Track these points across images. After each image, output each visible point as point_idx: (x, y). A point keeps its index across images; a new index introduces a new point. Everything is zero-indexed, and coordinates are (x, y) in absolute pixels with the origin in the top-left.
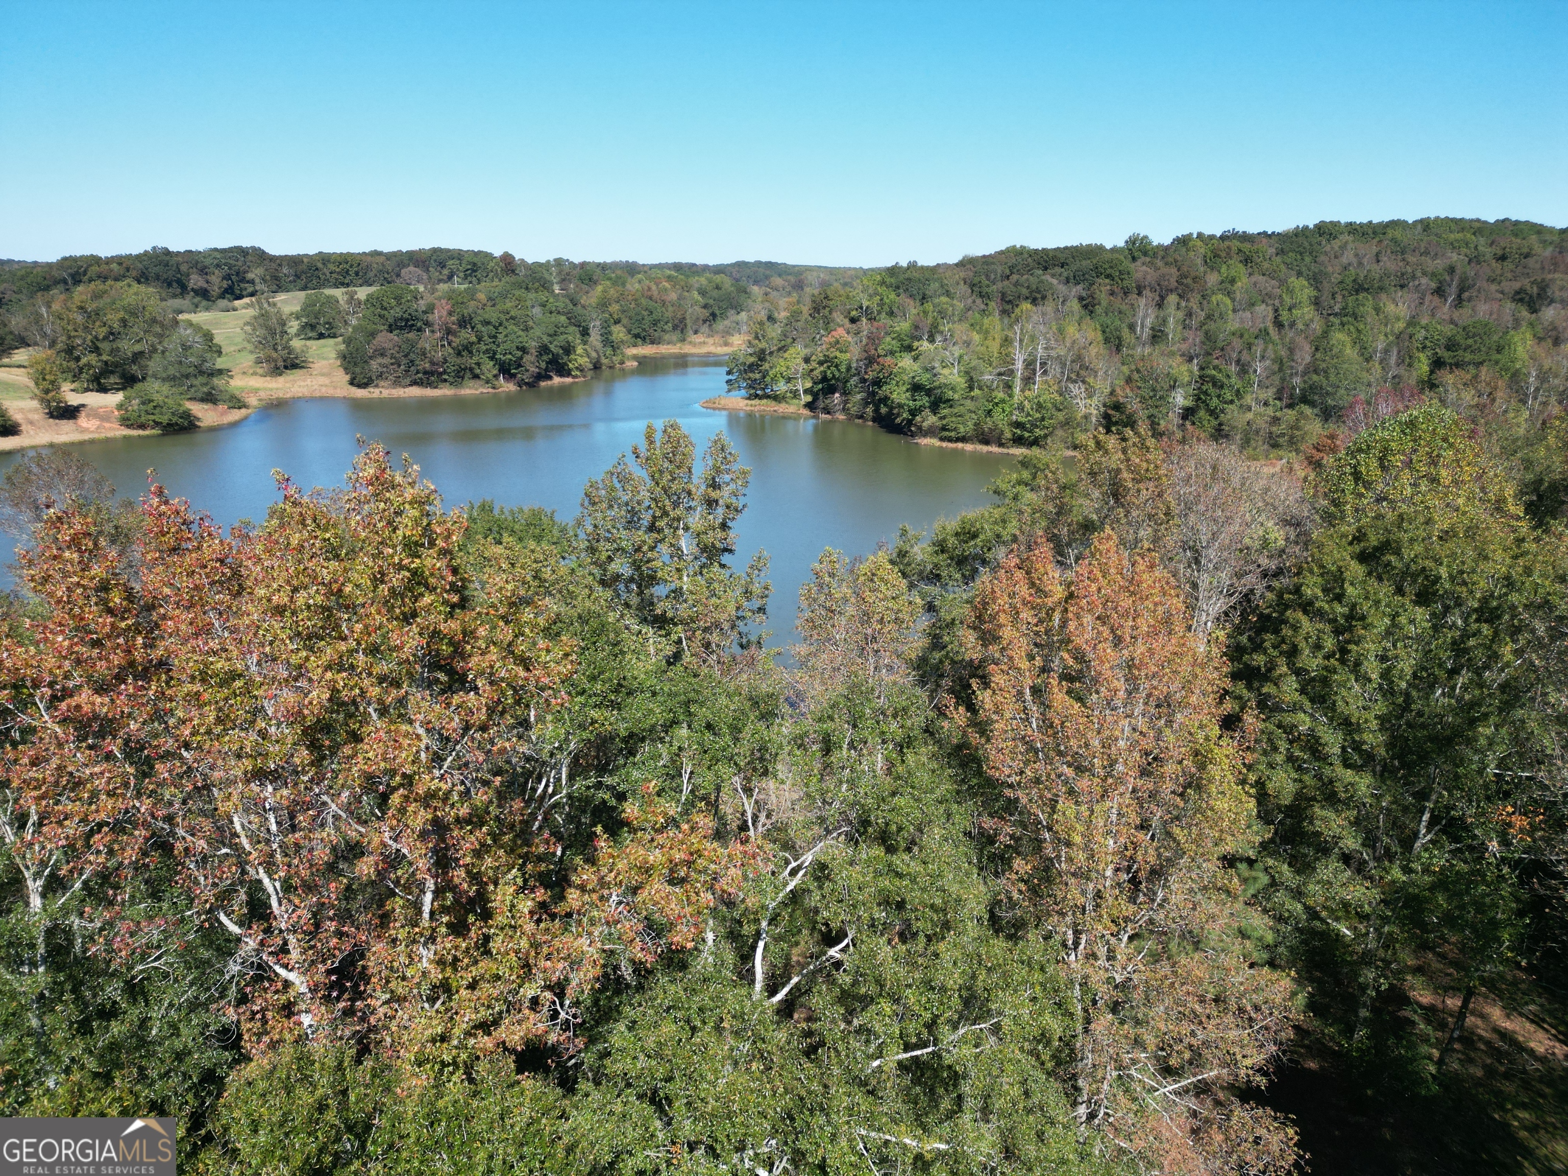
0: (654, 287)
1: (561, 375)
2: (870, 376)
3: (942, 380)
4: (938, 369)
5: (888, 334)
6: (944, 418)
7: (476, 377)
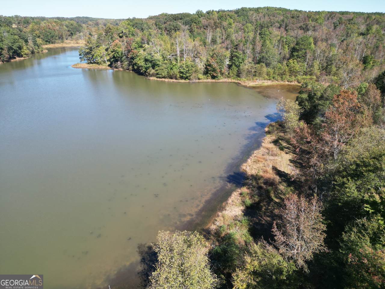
0: (50, 25)
1: (19, 57)
2: (130, 56)
3: (155, 58)
4: (153, 54)
5: (133, 42)
6: (157, 70)
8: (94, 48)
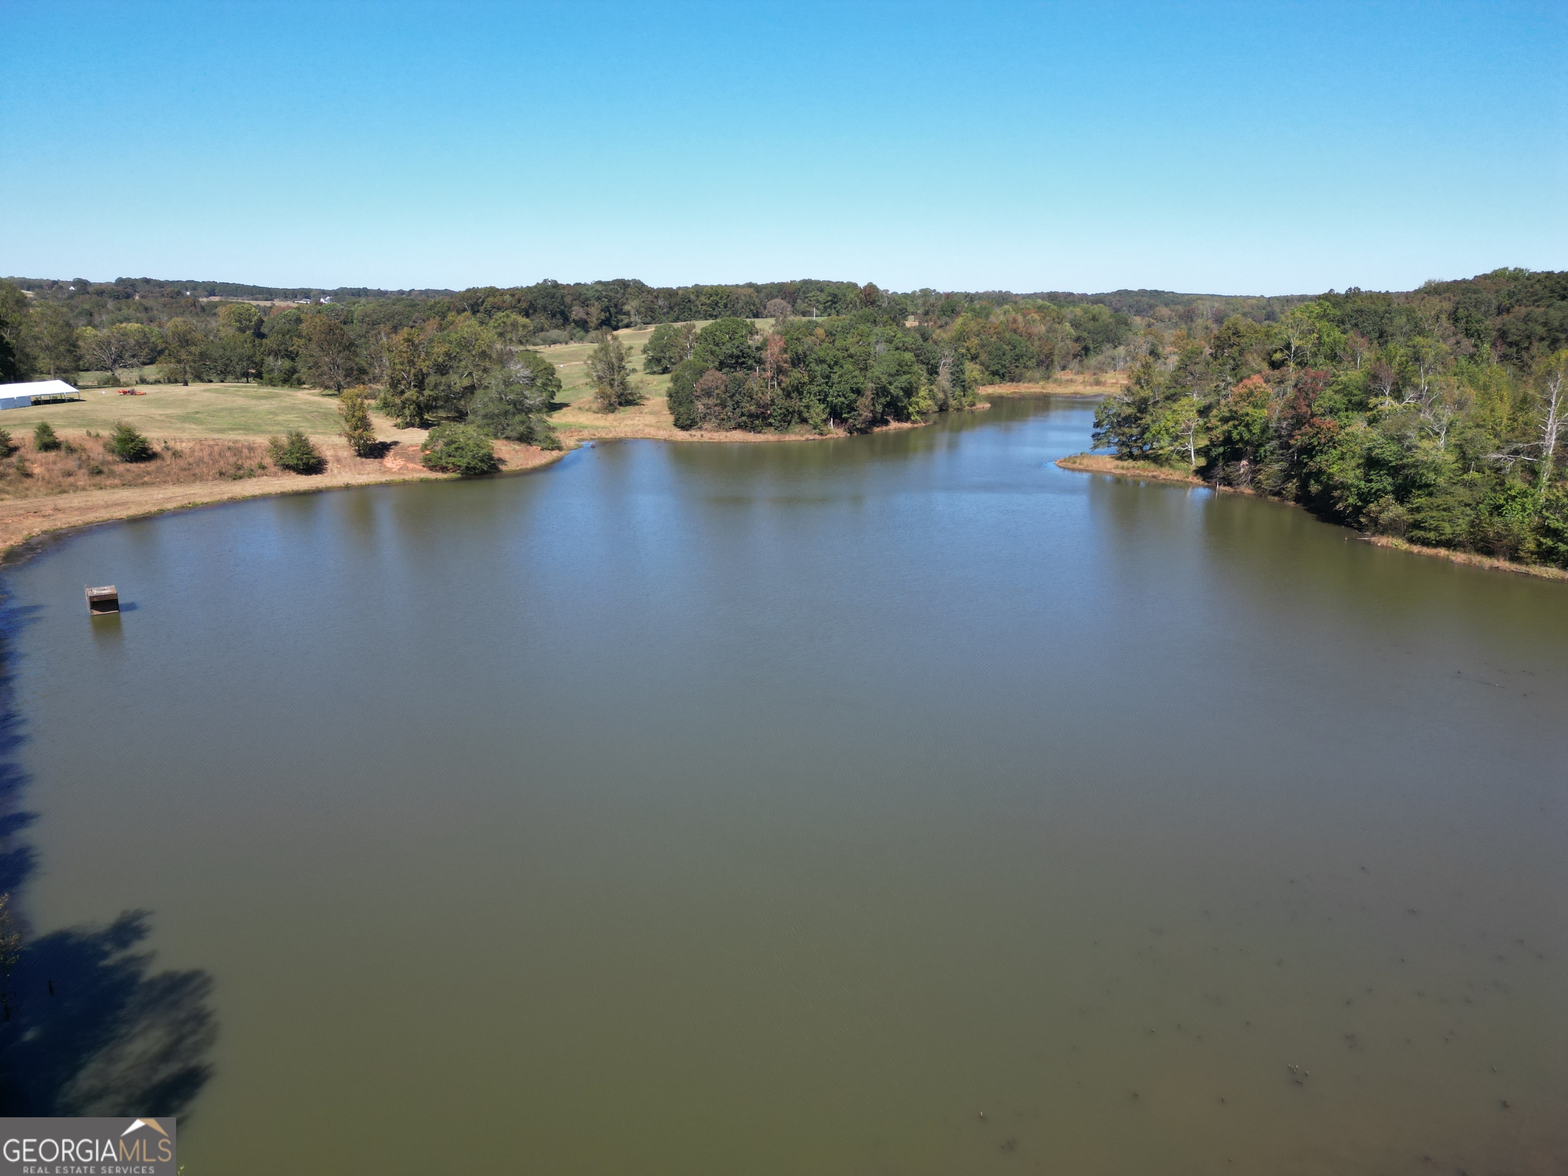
0: (1020, 318)
1: (899, 420)
2: (1298, 441)
3: (1420, 456)
4: (1413, 440)
5: (1328, 384)
6: (1418, 510)
7: (804, 421)
8: (1156, 403)
